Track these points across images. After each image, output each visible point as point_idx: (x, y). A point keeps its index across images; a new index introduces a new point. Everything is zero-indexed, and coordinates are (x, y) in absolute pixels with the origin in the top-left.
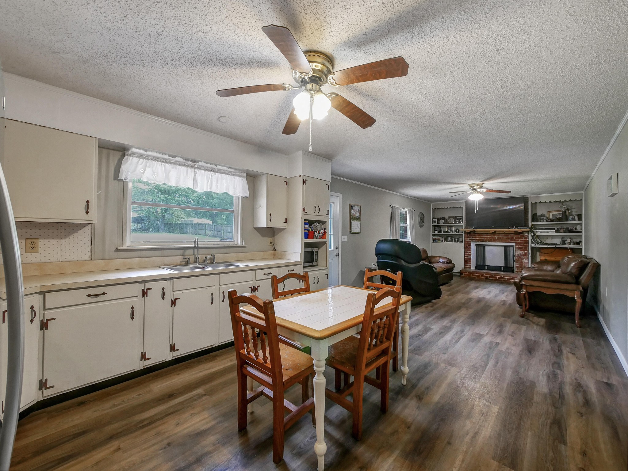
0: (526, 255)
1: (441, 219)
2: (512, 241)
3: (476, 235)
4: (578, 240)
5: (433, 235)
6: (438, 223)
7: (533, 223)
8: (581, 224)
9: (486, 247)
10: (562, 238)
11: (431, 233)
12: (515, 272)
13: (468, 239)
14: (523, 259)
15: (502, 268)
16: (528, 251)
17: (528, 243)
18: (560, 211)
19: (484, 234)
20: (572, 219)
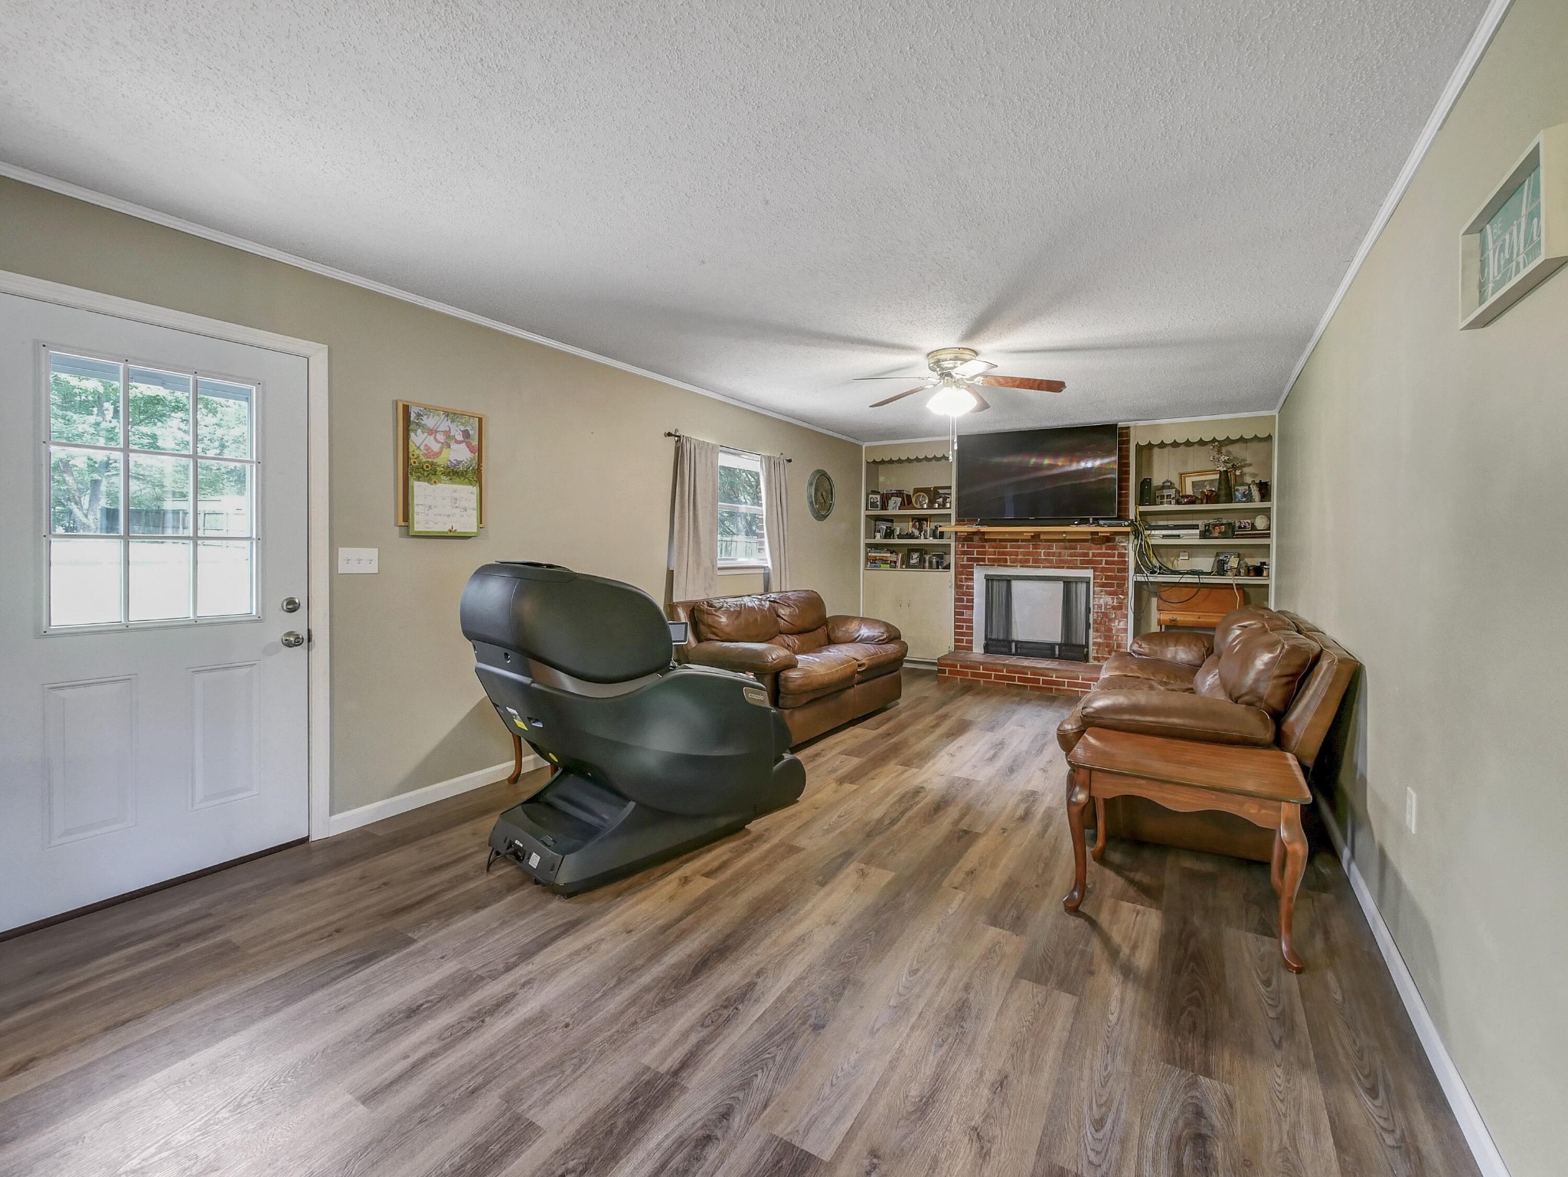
0: (1120, 607)
1: (892, 495)
2: (1086, 564)
3: (987, 544)
4: (1255, 562)
5: (868, 545)
6: (884, 507)
7: (1142, 508)
8: (1266, 512)
9: (1014, 583)
10: (1218, 555)
11: (863, 541)
12: (1091, 660)
13: (965, 559)
14: (1111, 620)
15: (1057, 647)
16: (1126, 594)
17: (1126, 570)
18: (1214, 471)
19: (1009, 544)
20: (1244, 495)
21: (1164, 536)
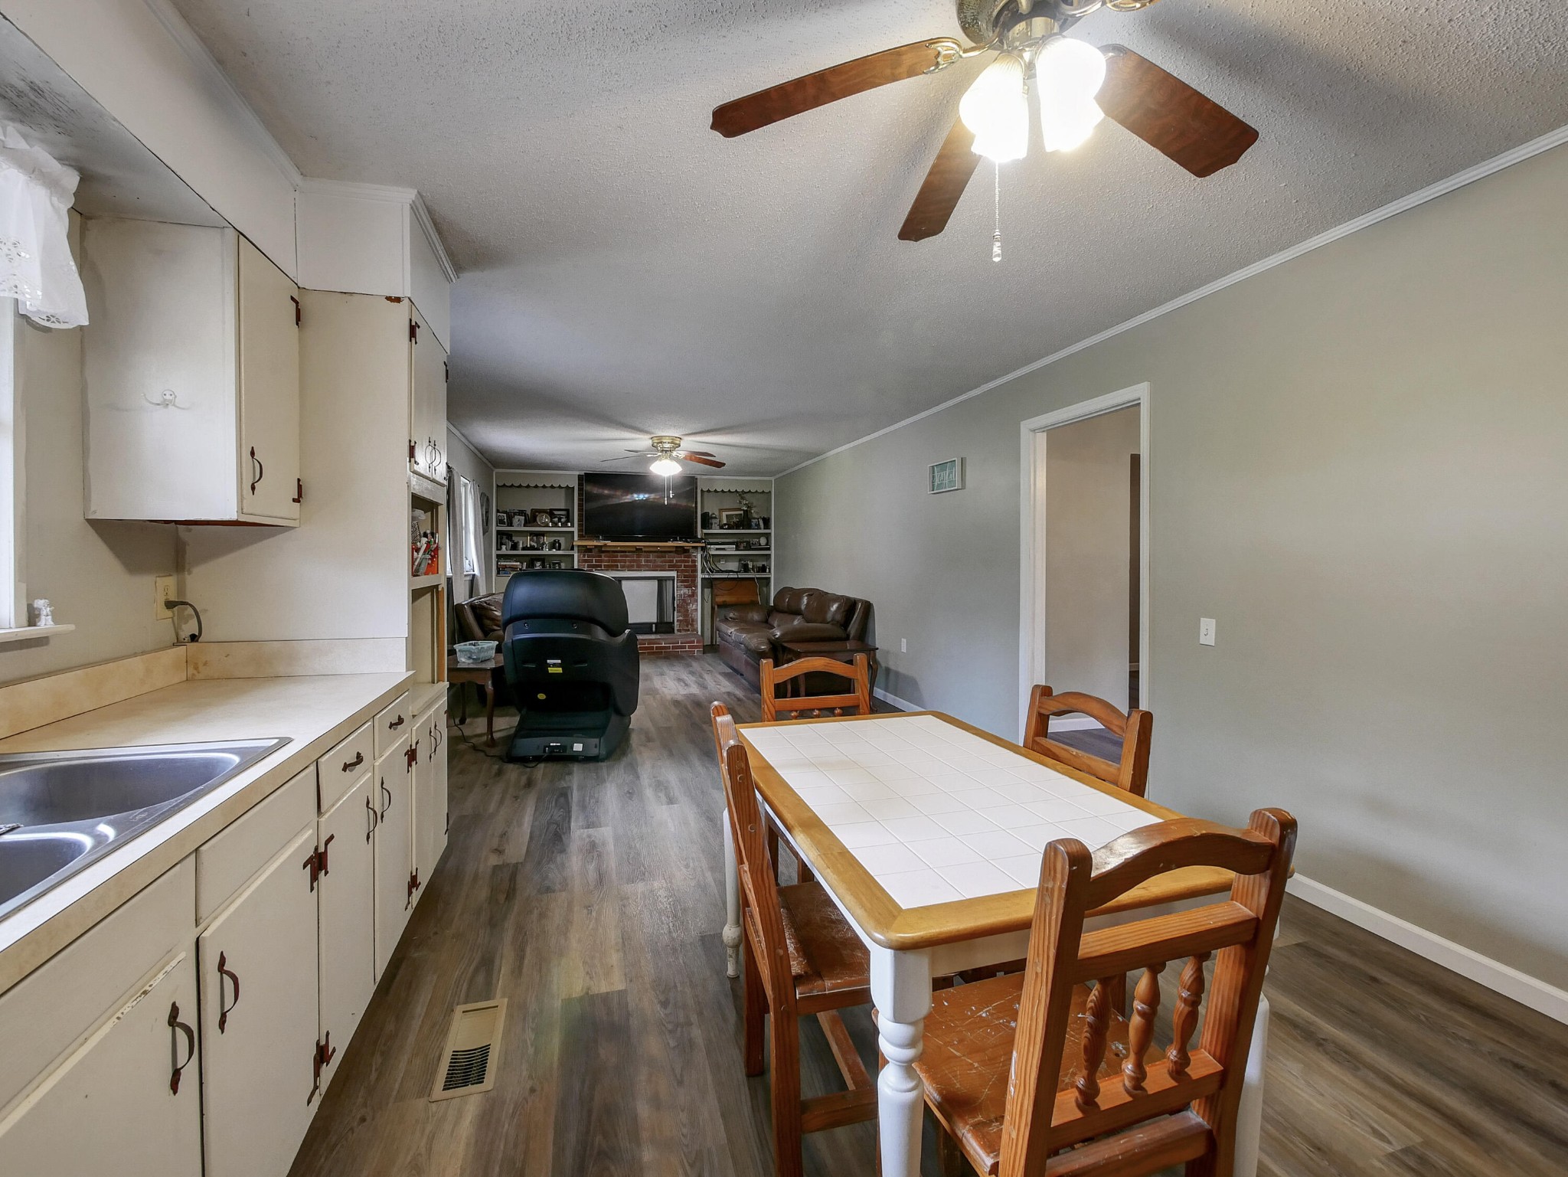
0: (694, 595)
1: (515, 514)
2: (671, 568)
3: (603, 554)
4: (760, 564)
5: (499, 557)
6: (510, 524)
7: (705, 531)
8: (768, 536)
9: (624, 583)
10: (740, 560)
11: (494, 552)
12: (676, 631)
13: (586, 566)
14: (688, 604)
15: (654, 625)
16: (696, 587)
17: (696, 571)
18: (740, 509)
19: (619, 554)
20: (756, 525)
21: (717, 549)
